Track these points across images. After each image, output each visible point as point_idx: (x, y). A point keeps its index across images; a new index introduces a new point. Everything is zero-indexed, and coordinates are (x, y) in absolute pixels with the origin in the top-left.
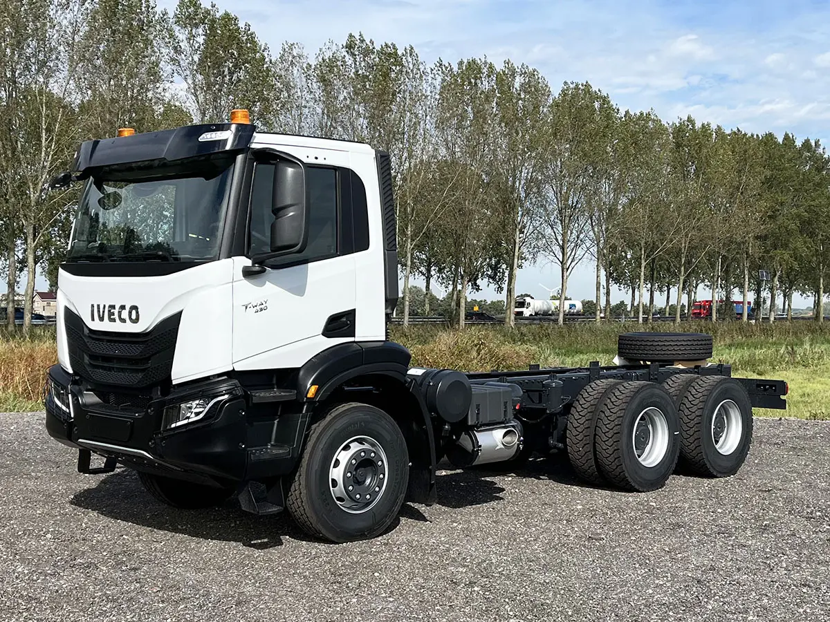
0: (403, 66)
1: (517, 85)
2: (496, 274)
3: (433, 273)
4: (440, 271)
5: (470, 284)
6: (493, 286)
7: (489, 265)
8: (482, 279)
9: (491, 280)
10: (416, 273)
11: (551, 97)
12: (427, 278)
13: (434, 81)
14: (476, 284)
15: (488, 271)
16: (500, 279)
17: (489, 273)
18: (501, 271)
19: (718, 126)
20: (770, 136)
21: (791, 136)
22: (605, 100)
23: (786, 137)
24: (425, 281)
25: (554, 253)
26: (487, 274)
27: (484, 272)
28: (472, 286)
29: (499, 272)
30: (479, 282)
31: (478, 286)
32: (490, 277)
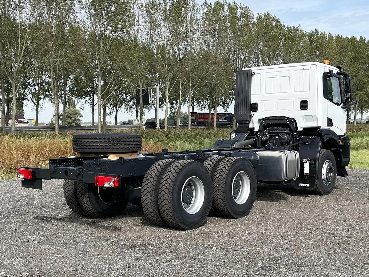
0: (188, 5)
2: (224, 104)
3: (195, 104)
4: (199, 103)
9: (222, 107)
12: (192, 106)
16: (226, 107)
17: (221, 104)
18: (227, 103)
19: (330, 33)
20: (354, 38)
21: (363, 38)
22: (278, 21)
23: (361, 38)
28: (213, 110)
29: (226, 103)
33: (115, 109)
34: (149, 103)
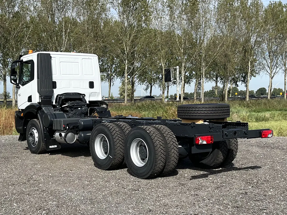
1: (249, 4)
2: (245, 80)
3: (219, 80)
4: (221, 79)
5: (234, 84)
6: (244, 85)
7: (242, 76)
8: (239, 82)
10: (212, 80)
11: (264, 8)
12: (216, 82)
13: (215, 4)
14: (236, 84)
15: (242, 78)
17: (242, 79)
24: (215, 83)
25: (267, 70)
26: (241, 80)
27: (240, 79)
30: (238, 83)
31: (238, 85)
32: (242, 81)
33: (150, 85)
34: (171, 80)
